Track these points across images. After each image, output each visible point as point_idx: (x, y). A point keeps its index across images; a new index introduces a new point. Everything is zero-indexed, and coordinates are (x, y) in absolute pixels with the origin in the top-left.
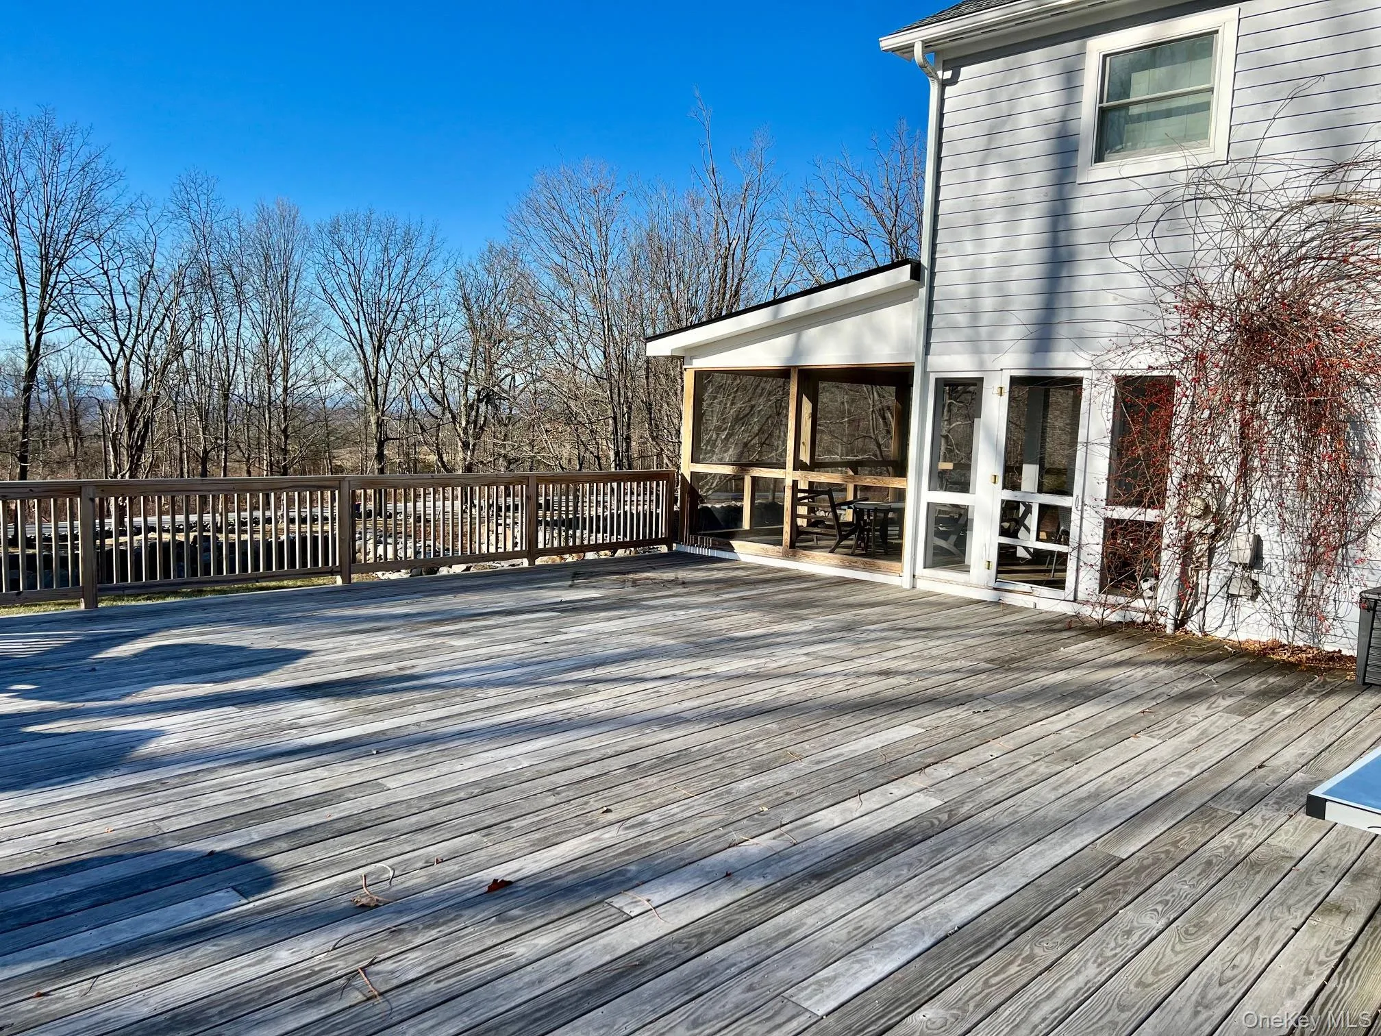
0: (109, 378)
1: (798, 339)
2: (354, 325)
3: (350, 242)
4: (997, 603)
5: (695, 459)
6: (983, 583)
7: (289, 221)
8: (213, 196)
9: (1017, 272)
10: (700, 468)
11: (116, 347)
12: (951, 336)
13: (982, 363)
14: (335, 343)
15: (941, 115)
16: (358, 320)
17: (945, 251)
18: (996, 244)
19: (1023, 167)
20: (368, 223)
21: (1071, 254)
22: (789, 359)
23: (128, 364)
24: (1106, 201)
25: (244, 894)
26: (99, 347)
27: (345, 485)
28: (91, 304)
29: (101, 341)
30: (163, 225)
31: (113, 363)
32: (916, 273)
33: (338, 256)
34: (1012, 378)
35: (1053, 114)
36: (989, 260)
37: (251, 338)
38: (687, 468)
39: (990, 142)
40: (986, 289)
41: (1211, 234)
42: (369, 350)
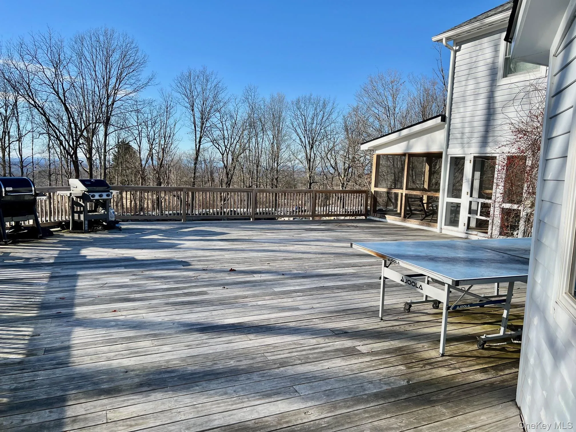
0: (221, 160)
1: (409, 143)
2: (303, 139)
3: (303, 107)
4: (466, 238)
5: (376, 186)
6: (462, 231)
7: (281, 100)
8: (256, 93)
9: (477, 118)
10: (377, 189)
11: (224, 149)
12: (455, 141)
13: (464, 151)
14: (296, 146)
15: (455, 63)
16: (305, 137)
17: (454, 111)
18: (470, 109)
19: (480, 80)
20: (310, 99)
21: (494, 111)
22: (405, 150)
23: (227, 155)
24: (506, 92)
25: (183, 266)
26: (219, 149)
27: (254, 192)
28: (217, 133)
29: (220, 147)
30: (240, 104)
31: (223, 155)
32: (444, 119)
33: (299, 113)
34: (474, 156)
35: (490, 61)
36: (468, 114)
37: (267, 144)
38: (373, 189)
39: (470, 71)
40: (467, 125)
41: (535, 104)
42: (308, 148)
